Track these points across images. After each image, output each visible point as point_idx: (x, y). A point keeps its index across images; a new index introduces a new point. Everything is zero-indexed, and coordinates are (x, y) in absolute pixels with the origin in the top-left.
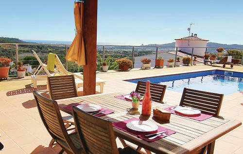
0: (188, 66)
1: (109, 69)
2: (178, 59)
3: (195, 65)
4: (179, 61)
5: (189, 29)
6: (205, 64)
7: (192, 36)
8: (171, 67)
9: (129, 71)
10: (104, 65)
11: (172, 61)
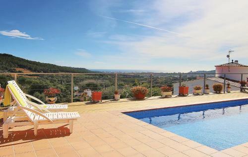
0: (220, 93)
1: (121, 97)
2: (207, 86)
3: (229, 92)
4: (208, 89)
5: (228, 56)
6: (241, 91)
7: (232, 62)
8: (198, 94)
9: (145, 99)
10: (116, 93)
11: (198, 89)
